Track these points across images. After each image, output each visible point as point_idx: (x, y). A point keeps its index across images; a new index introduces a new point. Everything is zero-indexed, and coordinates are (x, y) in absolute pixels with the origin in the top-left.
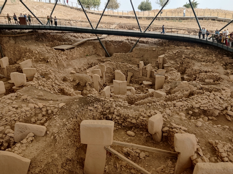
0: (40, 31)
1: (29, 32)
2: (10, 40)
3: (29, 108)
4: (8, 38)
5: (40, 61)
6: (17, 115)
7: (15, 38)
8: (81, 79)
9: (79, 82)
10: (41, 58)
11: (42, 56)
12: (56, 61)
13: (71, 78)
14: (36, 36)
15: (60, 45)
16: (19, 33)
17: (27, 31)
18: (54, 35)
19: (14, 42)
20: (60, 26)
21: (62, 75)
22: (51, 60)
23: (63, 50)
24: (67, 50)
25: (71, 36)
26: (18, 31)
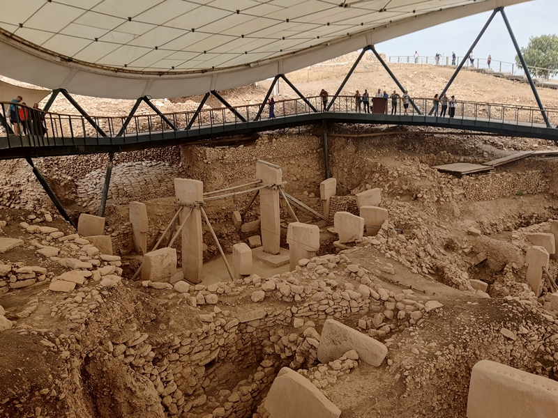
0: (411, 128)
1: (388, 130)
2: (347, 144)
3: (359, 295)
4: (344, 140)
5: (401, 195)
6: (331, 303)
7: (357, 141)
8: (493, 252)
9: (486, 260)
10: (402, 189)
11: (406, 185)
12: (436, 199)
13: (465, 246)
14: (400, 139)
15: (453, 162)
16: (367, 131)
17: (384, 127)
18: (442, 139)
19: (354, 150)
20: (461, 118)
21: (446, 235)
22: (425, 196)
23: (458, 175)
24: (467, 174)
25: (485, 142)
26: (367, 126)
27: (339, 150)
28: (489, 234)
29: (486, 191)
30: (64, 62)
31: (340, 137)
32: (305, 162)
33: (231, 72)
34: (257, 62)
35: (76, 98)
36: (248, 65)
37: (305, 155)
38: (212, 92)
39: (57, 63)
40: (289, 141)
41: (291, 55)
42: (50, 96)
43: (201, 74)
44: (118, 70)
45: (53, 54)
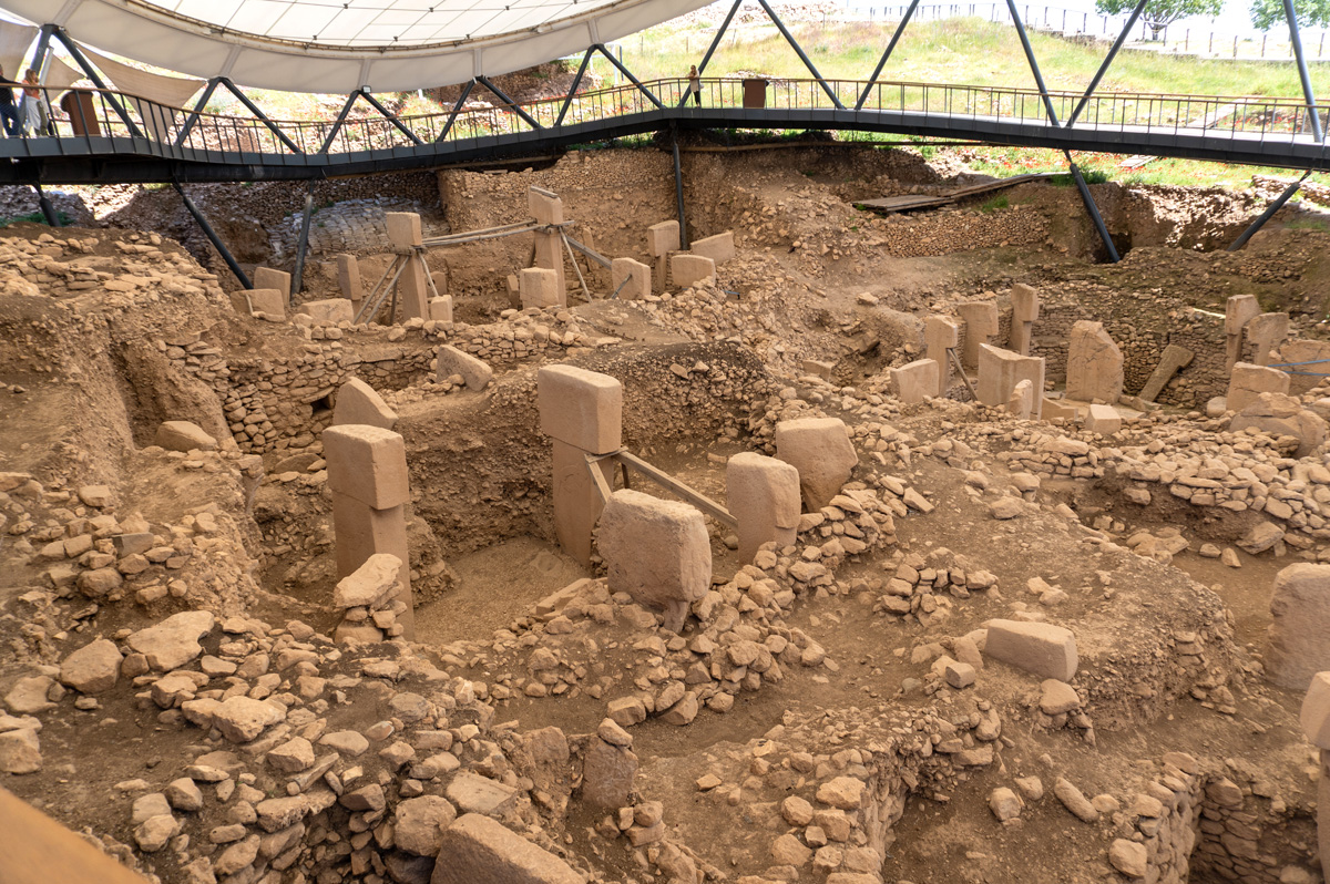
2: (713, 164)
4: (708, 156)
5: (775, 245)
7: (729, 158)
9: (878, 343)
10: (779, 236)
11: (785, 228)
12: (826, 250)
13: (847, 321)
16: (751, 138)
19: (722, 174)
21: (818, 304)
22: (805, 245)
23: (882, 212)
24: (898, 212)
27: (700, 175)
28: (915, 309)
29: (928, 240)
30: (217, 35)
31: (703, 152)
32: (642, 197)
33: (506, 43)
34: (549, 24)
35: (246, 91)
36: (533, 29)
37: (643, 186)
38: (477, 79)
39: (205, 37)
40: (615, 160)
41: (610, 9)
42: (202, 90)
43: (452, 49)
44: (306, 46)
45: (198, 23)
